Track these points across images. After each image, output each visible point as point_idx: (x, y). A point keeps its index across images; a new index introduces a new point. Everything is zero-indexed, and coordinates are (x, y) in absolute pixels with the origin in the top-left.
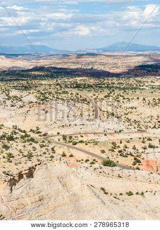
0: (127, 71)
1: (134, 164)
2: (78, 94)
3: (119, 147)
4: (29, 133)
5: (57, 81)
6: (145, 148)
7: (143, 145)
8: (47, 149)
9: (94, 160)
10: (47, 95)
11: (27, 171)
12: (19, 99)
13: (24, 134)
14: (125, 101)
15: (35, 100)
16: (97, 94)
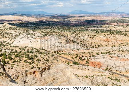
0: (80, 23)
1: (86, 64)
2: (59, 33)
3: (79, 56)
4: (39, 50)
5: (50, 27)
6: (90, 57)
7: (90, 55)
8: (55, 57)
9: (69, 62)
10: (46, 33)
11: (48, 67)
12: (34, 35)
13: (37, 50)
14: (80, 36)
15: (41, 35)
16: (68, 33)
